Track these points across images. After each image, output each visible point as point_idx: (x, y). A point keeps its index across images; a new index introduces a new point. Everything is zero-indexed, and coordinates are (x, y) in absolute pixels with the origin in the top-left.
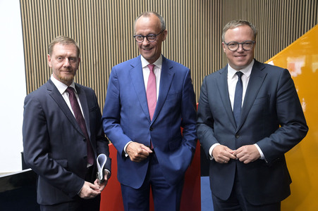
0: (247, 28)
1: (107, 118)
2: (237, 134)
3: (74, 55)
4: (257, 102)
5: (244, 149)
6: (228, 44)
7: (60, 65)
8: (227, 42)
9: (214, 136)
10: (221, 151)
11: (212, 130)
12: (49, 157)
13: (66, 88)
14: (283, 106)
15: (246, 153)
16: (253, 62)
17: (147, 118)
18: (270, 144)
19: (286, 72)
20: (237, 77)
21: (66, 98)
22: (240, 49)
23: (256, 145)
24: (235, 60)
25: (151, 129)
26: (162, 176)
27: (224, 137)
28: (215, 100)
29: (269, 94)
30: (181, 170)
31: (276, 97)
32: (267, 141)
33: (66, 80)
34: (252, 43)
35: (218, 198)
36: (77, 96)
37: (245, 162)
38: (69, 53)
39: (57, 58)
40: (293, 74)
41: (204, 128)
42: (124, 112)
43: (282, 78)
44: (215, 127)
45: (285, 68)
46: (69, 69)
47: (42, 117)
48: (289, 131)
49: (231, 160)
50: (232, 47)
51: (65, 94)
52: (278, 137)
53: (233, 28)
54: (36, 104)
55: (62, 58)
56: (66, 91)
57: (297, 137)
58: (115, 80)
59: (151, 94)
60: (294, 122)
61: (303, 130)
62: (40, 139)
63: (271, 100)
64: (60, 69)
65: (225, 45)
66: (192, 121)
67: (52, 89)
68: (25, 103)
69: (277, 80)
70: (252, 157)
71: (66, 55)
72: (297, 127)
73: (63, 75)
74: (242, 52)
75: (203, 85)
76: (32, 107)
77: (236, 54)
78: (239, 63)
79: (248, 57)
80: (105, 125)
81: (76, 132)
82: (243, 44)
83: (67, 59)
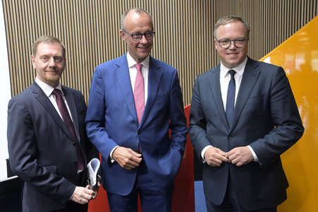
0: (239, 24)
1: (90, 121)
2: (230, 136)
3: (60, 54)
4: (250, 101)
5: (237, 150)
6: (219, 42)
7: (44, 65)
8: (219, 39)
9: (207, 137)
10: (213, 153)
11: (204, 131)
12: (38, 163)
13: (52, 90)
14: (277, 106)
15: (238, 155)
16: (246, 59)
17: (135, 122)
18: (264, 146)
19: (281, 70)
20: (230, 75)
21: (53, 100)
22: (232, 47)
23: (249, 146)
24: (227, 57)
25: (139, 132)
26: (152, 181)
27: (216, 138)
28: (207, 100)
29: (263, 93)
30: (171, 174)
31: (269, 97)
32: (260, 143)
33: (52, 81)
34: (245, 40)
35: (212, 204)
36: (64, 98)
37: (237, 165)
38: (54, 52)
39: (41, 58)
40: (287, 72)
41: (197, 130)
42: (109, 114)
43: (276, 76)
44: (208, 128)
45: (279, 66)
46: (55, 69)
47: (28, 121)
48: (284, 132)
49: (224, 163)
50: (224, 45)
51: (52, 96)
52: (273, 138)
53: (225, 24)
54: (22, 107)
55: (46, 58)
56: (53, 93)
57: (292, 137)
58: (100, 80)
59: (138, 95)
60: (289, 122)
61: (299, 131)
62: (27, 145)
63: (265, 99)
64: (45, 70)
65: (217, 43)
66: (180, 123)
67: (38, 91)
68: (9, 107)
69: (271, 78)
70: (245, 159)
71: (51, 54)
72: (292, 128)
73: (49, 75)
74: (234, 50)
75: (195, 85)
76: (17, 112)
77: (229, 51)
78: (231, 61)
79: (240, 55)
80: (89, 129)
81: (64, 136)
82: (235, 41)
83: (52, 59)
